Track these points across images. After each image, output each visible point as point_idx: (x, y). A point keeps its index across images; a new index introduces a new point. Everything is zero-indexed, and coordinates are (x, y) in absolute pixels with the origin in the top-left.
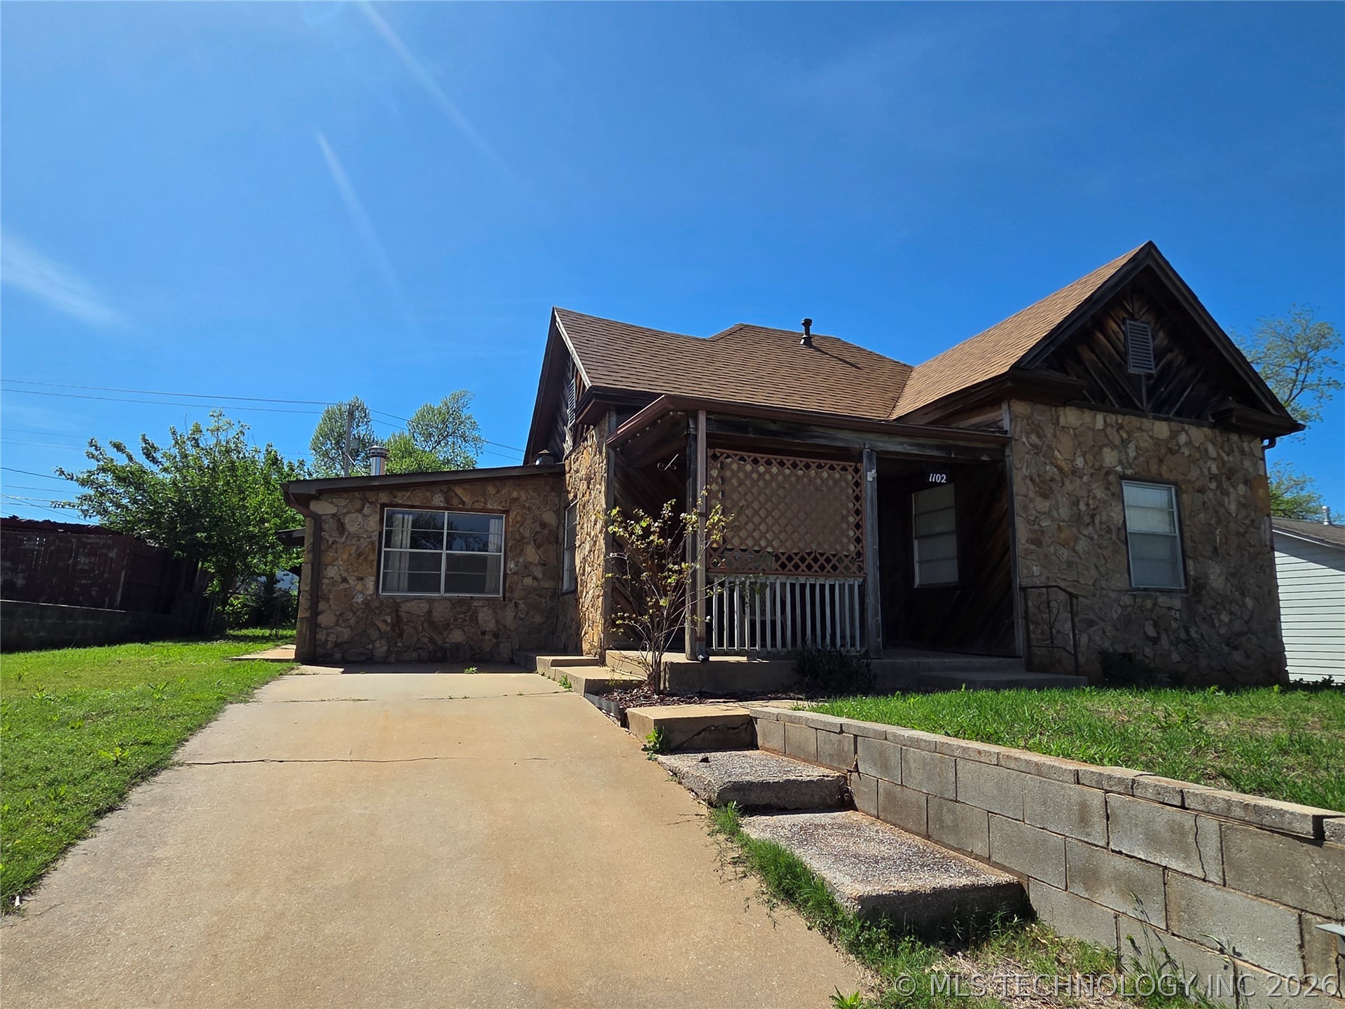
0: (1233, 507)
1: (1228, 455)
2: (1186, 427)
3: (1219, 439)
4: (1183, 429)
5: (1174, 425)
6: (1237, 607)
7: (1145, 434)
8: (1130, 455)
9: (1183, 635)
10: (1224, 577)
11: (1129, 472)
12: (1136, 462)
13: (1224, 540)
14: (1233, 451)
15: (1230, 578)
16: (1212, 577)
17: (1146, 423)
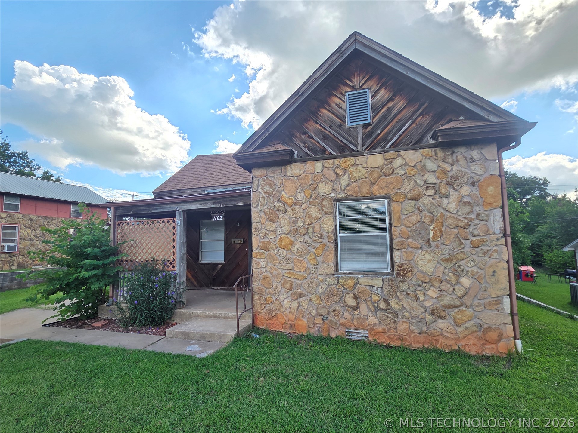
0: (453, 206)
1: (452, 165)
2: (402, 153)
3: (440, 154)
4: (399, 155)
5: (389, 155)
6: (449, 286)
7: (360, 167)
8: (343, 184)
9: (382, 305)
10: (435, 263)
11: (340, 196)
12: (348, 188)
13: (438, 233)
14: (458, 161)
15: (442, 263)
16: (420, 262)
17: (360, 160)
